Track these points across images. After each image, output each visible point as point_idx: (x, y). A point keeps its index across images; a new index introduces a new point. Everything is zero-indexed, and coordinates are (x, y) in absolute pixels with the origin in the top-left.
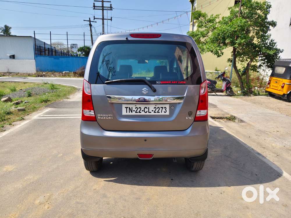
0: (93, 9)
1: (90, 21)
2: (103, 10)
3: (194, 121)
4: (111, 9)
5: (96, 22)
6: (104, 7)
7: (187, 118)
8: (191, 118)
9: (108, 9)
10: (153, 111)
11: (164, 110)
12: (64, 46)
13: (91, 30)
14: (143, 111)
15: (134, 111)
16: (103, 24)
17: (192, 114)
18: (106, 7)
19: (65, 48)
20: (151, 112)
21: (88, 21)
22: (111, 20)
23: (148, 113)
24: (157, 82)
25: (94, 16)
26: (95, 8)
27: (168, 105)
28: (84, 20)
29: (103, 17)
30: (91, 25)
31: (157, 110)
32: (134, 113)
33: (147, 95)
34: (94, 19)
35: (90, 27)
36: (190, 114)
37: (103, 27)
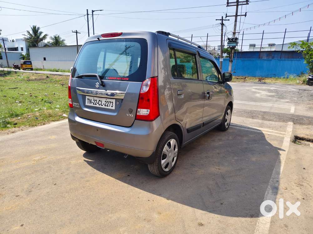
0: (227, 6)
1: (222, 20)
2: (237, 6)
3: (135, 119)
4: (247, 3)
5: (229, 20)
6: (239, 2)
7: (127, 115)
8: (132, 116)
9: (243, 3)
10: (104, 104)
11: (111, 105)
12: (210, 49)
13: (222, 29)
14: (98, 103)
15: (92, 102)
16: (236, 21)
17: (132, 111)
18: (241, 2)
19: (211, 50)
20: (102, 105)
21: (220, 20)
22: (245, 15)
23: (100, 106)
24: (106, 78)
25: (226, 14)
26: (229, 5)
27: (115, 100)
28: (216, 20)
29: (237, 14)
30: (222, 24)
31: (107, 103)
32: (92, 105)
33: (98, 88)
34: (226, 18)
35: (221, 27)
36: (131, 111)
37: (235, 25)
